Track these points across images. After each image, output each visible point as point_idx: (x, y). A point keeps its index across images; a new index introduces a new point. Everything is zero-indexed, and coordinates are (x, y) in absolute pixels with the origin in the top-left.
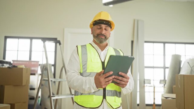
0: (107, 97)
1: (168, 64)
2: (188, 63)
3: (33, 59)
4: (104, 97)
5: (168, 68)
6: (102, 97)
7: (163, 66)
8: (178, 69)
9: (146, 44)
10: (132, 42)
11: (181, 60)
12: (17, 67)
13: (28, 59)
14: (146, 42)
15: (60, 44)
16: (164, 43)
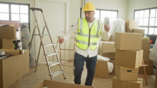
2: (114, 23)
3: (12, 20)
10: (81, 8)
11: (109, 21)
12: (8, 26)
13: (8, 20)
15: (42, 11)
16: (100, 10)
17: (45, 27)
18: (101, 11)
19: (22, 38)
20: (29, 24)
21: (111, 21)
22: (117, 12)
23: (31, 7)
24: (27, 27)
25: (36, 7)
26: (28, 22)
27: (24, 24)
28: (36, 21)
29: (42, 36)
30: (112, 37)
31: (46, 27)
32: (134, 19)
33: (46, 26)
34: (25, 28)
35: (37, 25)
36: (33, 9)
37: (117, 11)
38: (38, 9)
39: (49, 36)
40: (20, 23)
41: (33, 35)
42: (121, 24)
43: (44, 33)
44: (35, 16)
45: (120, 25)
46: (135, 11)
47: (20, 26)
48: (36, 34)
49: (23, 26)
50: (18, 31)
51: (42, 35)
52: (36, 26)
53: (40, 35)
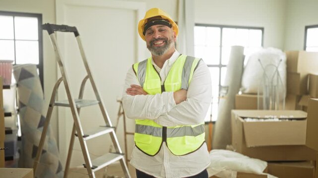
0: (168, 139)
1: (227, 60)
2: (259, 60)
4: (164, 139)
5: (225, 66)
6: (160, 139)
7: (218, 63)
8: (240, 69)
9: (196, 28)
14: (197, 25)
15: (77, 34)
16: (222, 27)
17: (87, 78)
18: (224, 29)
19: (22, 105)
20: (41, 67)
21: (247, 53)
22: (260, 31)
23: (44, 22)
24: (35, 74)
25: (59, 23)
26: (37, 62)
27: (27, 69)
28: (61, 64)
29: (78, 109)
30: (256, 94)
31: (88, 80)
32: (305, 49)
33: (89, 76)
34: (30, 79)
35: (64, 75)
36: (51, 28)
37: (262, 29)
38: (65, 28)
39: (98, 106)
40: (15, 64)
41: (50, 106)
42: (277, 61)
43: (84, 97)
44: (56, 50)
45: (277, 65)
46: (307, 28)
47: (15, 72)
48: (59, 102)
49: (24, 74)
50: (8, 87)
51: (79, 106)
52: (61, 80)
53: (71, 105)
